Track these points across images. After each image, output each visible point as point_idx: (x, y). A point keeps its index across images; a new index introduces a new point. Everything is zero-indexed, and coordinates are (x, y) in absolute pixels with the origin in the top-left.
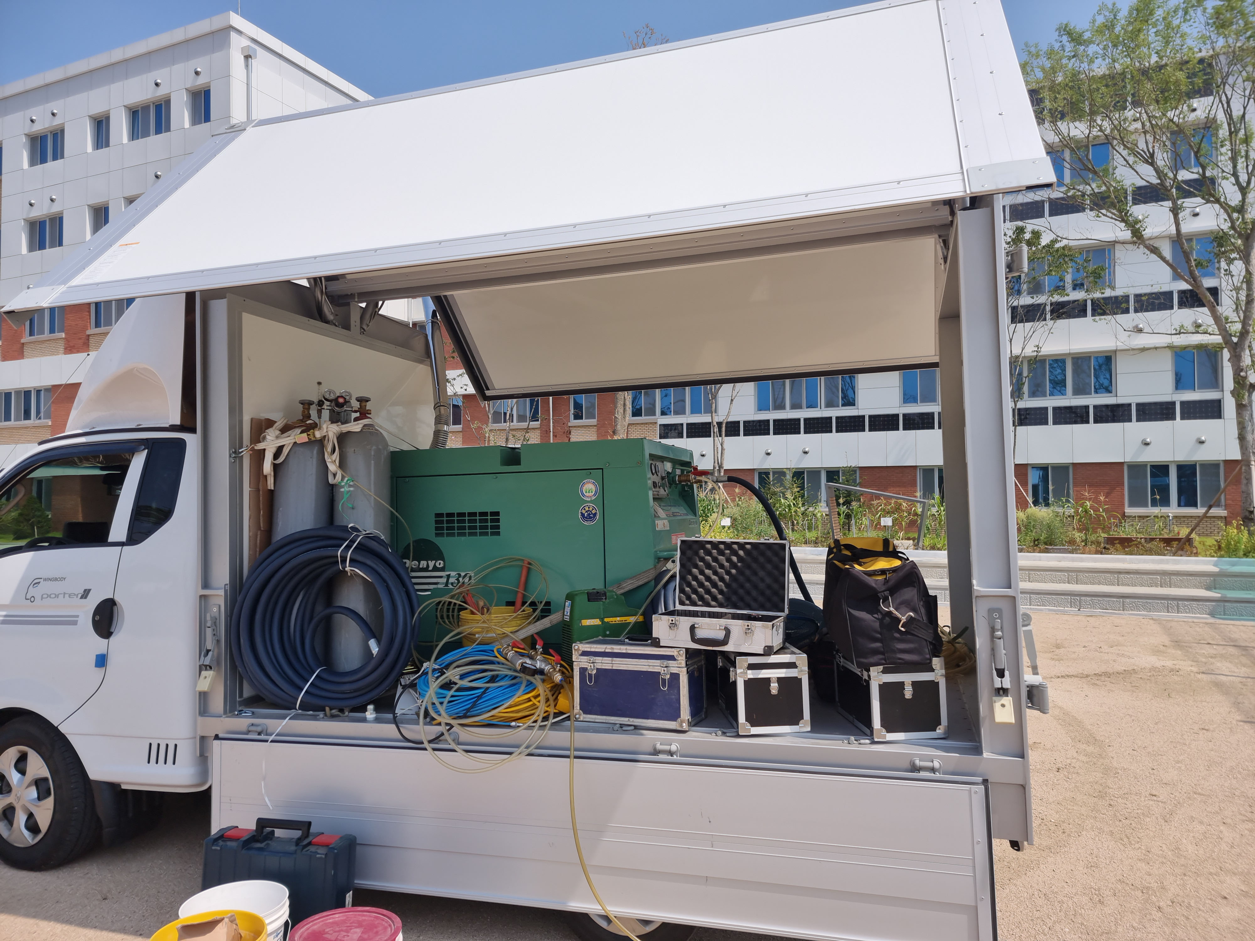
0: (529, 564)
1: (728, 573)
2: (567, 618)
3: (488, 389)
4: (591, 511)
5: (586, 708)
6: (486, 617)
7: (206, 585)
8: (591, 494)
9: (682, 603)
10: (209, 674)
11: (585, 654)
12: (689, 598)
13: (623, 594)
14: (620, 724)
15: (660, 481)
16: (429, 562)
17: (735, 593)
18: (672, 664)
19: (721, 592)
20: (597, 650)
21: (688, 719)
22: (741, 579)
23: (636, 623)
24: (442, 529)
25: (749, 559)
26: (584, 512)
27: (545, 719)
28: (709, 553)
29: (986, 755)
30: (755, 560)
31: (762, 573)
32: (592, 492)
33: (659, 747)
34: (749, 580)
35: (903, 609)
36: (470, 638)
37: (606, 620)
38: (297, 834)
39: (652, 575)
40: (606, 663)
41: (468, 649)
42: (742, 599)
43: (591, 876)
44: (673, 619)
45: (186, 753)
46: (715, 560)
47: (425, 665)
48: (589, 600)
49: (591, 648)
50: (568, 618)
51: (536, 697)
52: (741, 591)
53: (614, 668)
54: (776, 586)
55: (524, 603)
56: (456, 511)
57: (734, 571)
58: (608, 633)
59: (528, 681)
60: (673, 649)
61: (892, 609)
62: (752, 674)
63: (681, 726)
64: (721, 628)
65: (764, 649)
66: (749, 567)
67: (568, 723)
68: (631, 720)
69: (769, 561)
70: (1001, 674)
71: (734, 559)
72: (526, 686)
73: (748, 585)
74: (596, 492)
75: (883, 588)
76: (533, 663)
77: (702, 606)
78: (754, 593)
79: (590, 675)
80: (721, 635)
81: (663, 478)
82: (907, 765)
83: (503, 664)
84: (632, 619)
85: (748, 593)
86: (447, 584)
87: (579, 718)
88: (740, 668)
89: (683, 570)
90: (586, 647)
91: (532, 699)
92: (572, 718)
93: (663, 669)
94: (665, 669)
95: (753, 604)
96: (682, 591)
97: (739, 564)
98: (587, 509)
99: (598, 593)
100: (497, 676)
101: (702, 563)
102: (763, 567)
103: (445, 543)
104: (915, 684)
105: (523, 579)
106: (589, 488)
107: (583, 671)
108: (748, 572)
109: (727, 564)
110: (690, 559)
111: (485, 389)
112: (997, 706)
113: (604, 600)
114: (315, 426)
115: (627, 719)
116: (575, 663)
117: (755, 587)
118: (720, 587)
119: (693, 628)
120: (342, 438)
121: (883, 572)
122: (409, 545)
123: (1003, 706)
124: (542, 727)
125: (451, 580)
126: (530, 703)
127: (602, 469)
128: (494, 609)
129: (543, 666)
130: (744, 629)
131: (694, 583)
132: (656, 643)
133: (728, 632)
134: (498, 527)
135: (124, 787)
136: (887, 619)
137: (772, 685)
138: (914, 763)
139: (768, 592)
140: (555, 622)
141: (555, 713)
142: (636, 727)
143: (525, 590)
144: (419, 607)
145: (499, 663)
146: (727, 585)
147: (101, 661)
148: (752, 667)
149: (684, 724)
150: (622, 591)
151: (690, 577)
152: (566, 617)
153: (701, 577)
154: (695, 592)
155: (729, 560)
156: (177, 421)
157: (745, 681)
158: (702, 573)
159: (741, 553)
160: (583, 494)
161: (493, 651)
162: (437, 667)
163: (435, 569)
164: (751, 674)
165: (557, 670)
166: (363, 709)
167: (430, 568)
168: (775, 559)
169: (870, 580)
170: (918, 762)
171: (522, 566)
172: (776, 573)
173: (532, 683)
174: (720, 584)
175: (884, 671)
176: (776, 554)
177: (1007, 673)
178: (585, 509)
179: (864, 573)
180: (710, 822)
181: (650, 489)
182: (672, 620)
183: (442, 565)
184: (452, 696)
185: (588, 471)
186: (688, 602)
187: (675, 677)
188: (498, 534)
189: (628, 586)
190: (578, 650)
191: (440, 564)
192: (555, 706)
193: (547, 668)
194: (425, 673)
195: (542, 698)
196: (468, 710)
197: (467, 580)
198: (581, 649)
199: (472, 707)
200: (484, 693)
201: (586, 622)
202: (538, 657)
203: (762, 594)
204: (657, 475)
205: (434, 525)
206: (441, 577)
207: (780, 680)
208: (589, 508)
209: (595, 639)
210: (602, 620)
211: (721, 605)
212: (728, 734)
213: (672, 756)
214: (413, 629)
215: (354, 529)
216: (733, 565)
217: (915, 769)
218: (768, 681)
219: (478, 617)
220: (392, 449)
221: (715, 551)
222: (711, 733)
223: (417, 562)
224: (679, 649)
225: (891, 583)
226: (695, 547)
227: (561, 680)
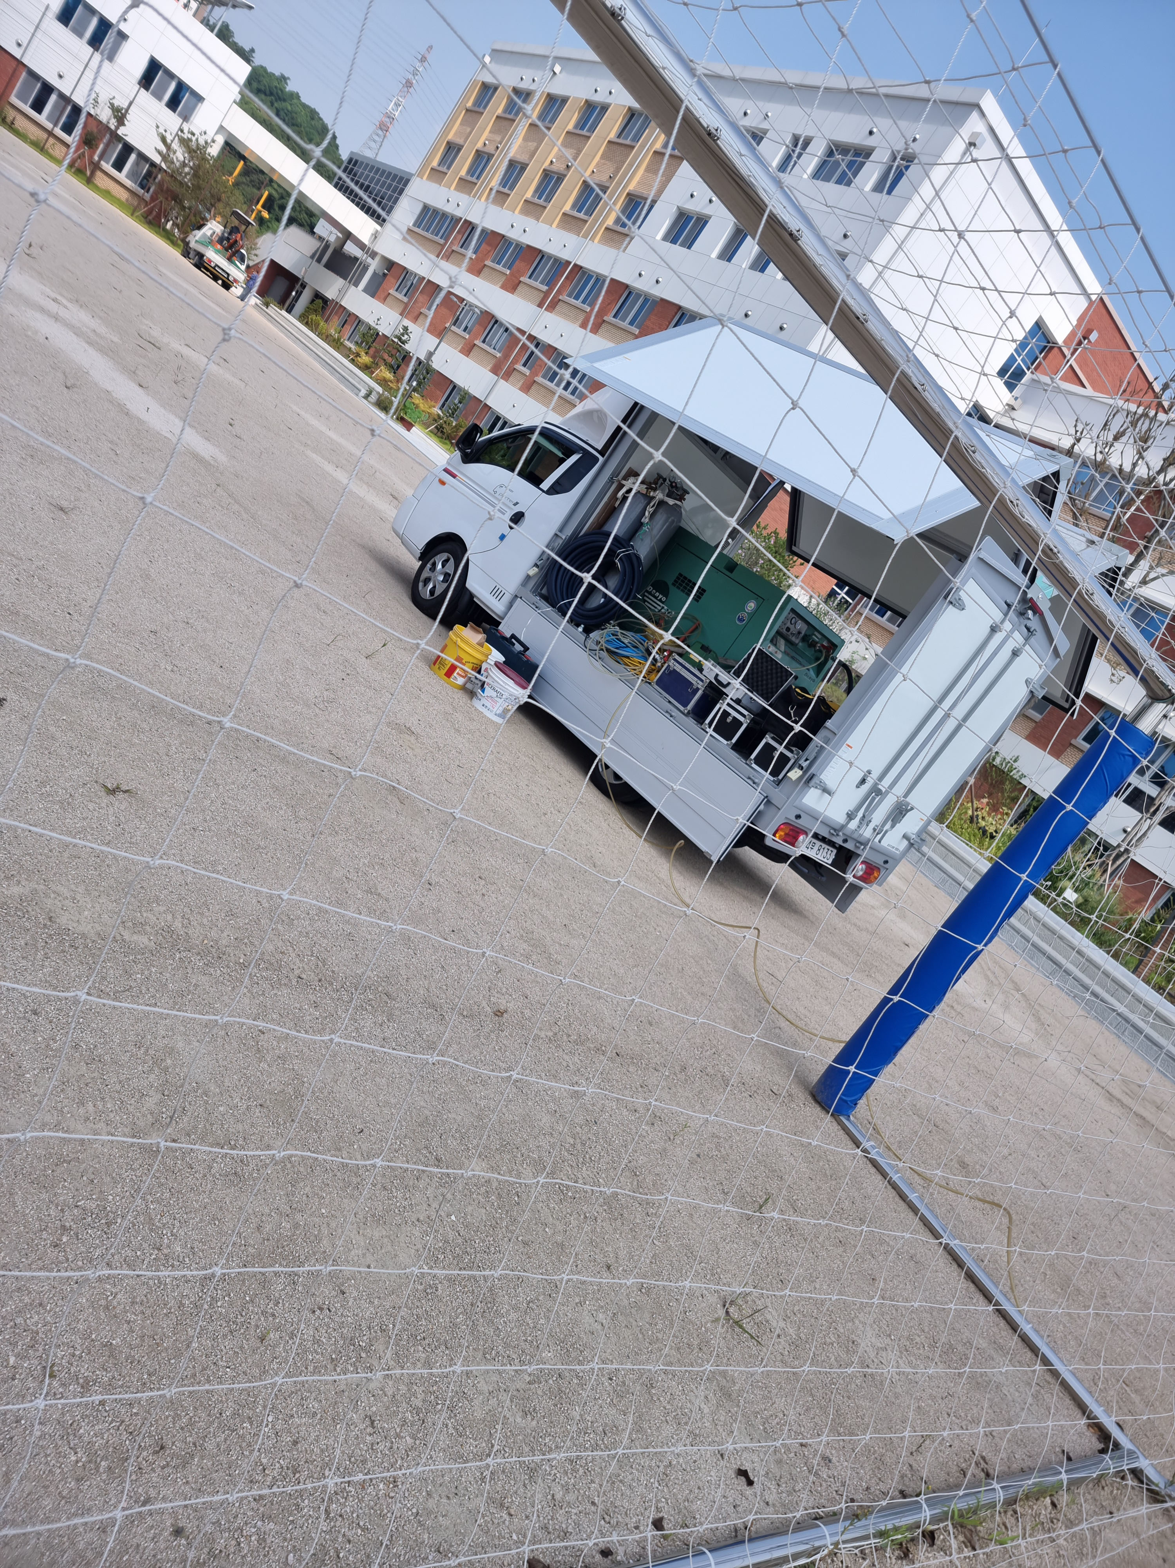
3: (795, 546)
4: (743, 617)
5: (658, 683)
7: (561, 529)
8: (750, 609)
10: (536, 570)
11: (675, 660)
16: (661, 595)
21: (689, 710)
24: (677, 582)
26: (740, 616)
29: (777, 790)
38: (522, 649)
40: (678, 668)
45: (507, 598)
53: (680, 672)
56: (689, 578)
59: (645, 655)
63: (685, 711)
65: (736, 699)
66: (772, 675)
72: (642, 657)
74: (753, 610)
79: (670, 670)
81: (798, 632)
86: (660, 611)
87: (652, 683)
94: (697, 684)
104: (781, 753)
106: (751, 606)
107: (668, 666)
112: (794, 770)
114: (655, 490)
119: (718, 673)
120: (661, 503)
122: (654, 578)
123: (796, 772)
125: (663, 610)
132: (701, 671)
133: (729, 683)
135: (475, 599)
137: (729, 717)
147: (502, 537)
156: (600, 449)
157: (720, 708)
160: (747, 607)
163: (660, 600)
164: (724, 707)
165: (661, 662)
166: (578, 625)
167: (659, 598)
171: (695, 624)
173: (645, 657)
175: (773, 738)
178: (742, 615)
185: (757, 597)
187: (698, 689)
191: (664, 599)
193: (659, 659)
197: (669, 614)
204: (795, 626)
205: (675, 578)
206: (660, 605)
207: (734, 718)
208: (744, 615)
213: (674, 719)
215: (632, 546)
218: (729, 714)
220: (683, 524)
224: (708, 679)
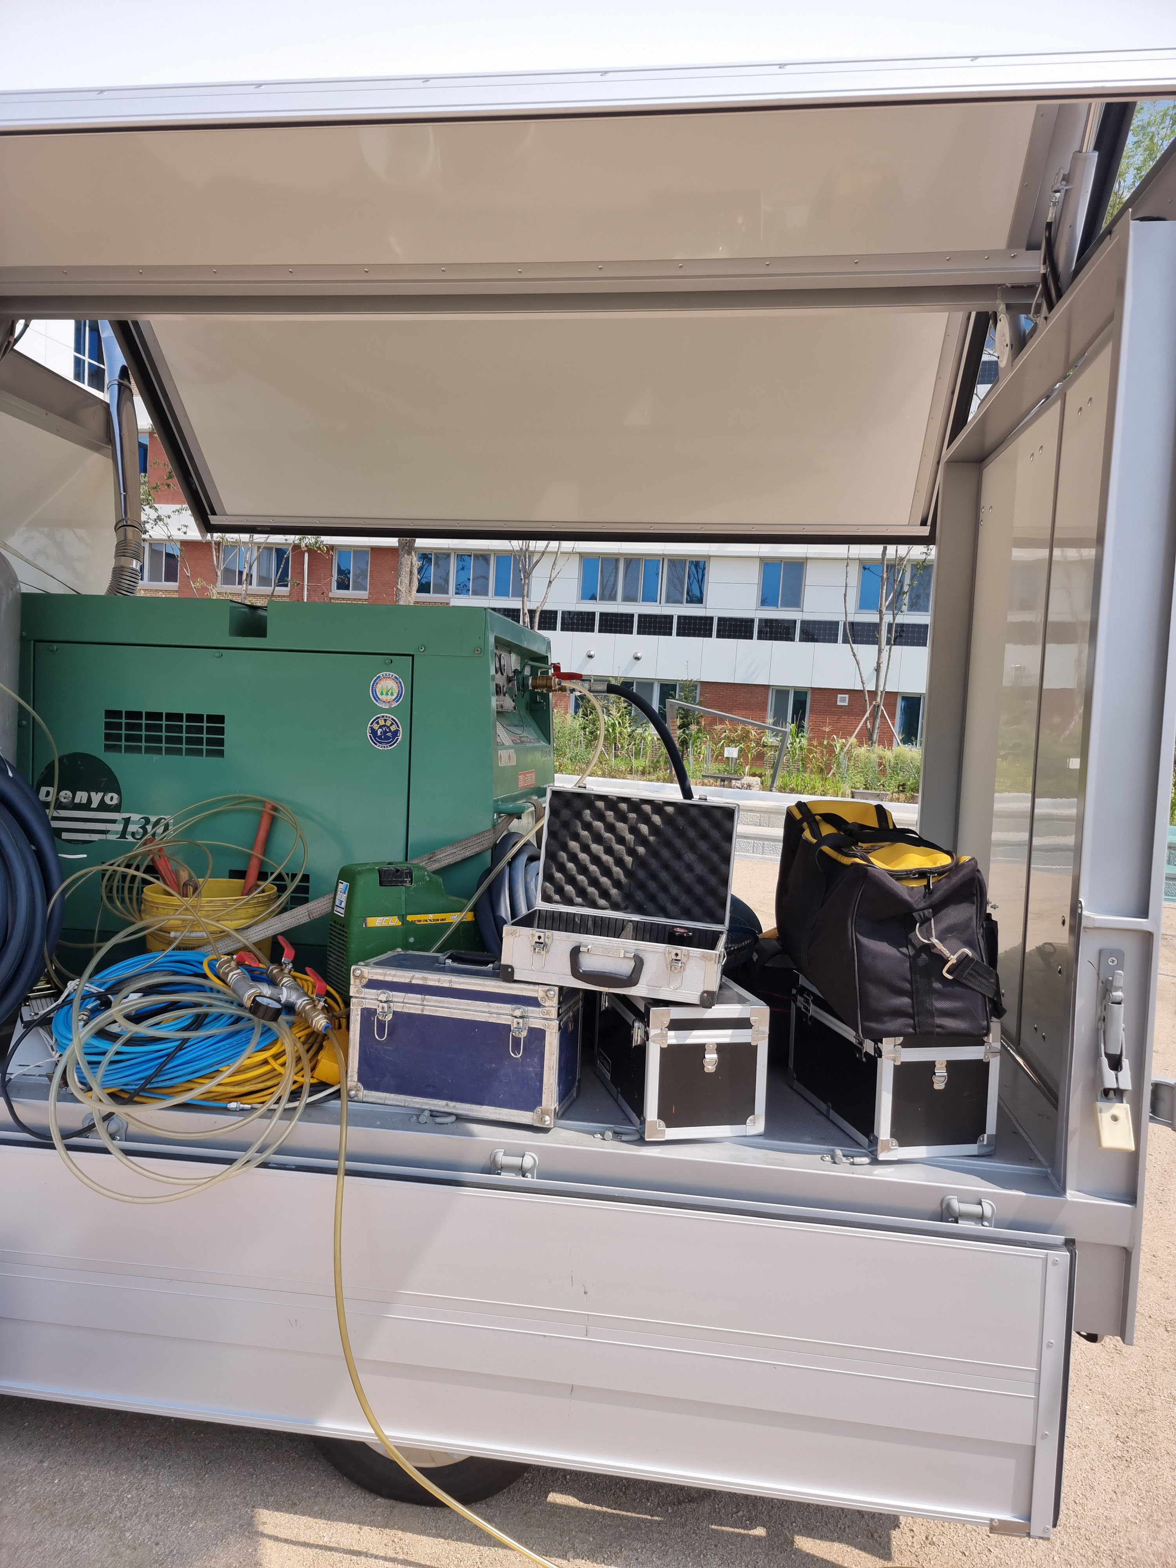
0: (275, 809)
1: (631, 852)
2: (340, 912)
3: (214, 513)
4: (388, 727)
5: (369, 1079)
6: (190, 901)
8: (390, 698)
9: (547, 898)
11: (373, 984)
12: (560, 890)
13: (436, 872)
14: (431, 1111)
15: (505, 683)
16: (93, 794)
17: (642, 886)
18: (532, 1012)
19: (617, 884)
20: (395, 980)
21: (555, 1109)
22: (654, 864)
23: (461, 923)
24: (118, 738)
25: (669, 832)
26: (376, 727)
27: (295, 1095)
28: (600, 817)
29: (1071, 1195)
30: (681, 834)
31: (689, 857)
32: (392, 694)
33: (502, 1159)
34: (666, 867)
35: (954, 942)
36: (162, 936)
37: (410, 918)
39: (487, 842)
40: (411, 1004)
41: (158, 957)
42: (652, 898)
43: (363, 1378)
44: (542, 935)
46: (611, 828)
47: (71, 985)
48: (381, 884)
49: (385, 975)
50: (343, 911)
51: (276, 1057)
52: (652, 886)
53: (425, 1013)
54: (713, 881)
55: (263, 876)
56: (145, 708)
57: (641, 850)
58: (412, 940)
59: (264, 1026)
60: (537, 987)
61: (935, 941)
62: (676, 1037)
63: (542, 1120)
64: (628, 955)
65: (702, 996)
66: (668, 844)
67: (335, 1104)
68: (452, 1104)
69: (704, 836)
70: (1116, 1064)
71: (644, 829)
72: (262, 1034)
73: (664, 876)
74: (399, 695)
75: (922, 905)
76: (276, 991)
77: (582, 905)
78: (674, 889)
79: (381, 1024)
80: (625, 968)
81: (509, 680)
82: (934, 1206)
83: (218, 992)
84: (454, 918)
85: (664, 888)
86: (123, 834)
87: (356, 1096)
88: (656, 1028)
89: (552, 842)
90: (376, 974)
91: (271, 1061)
92: (344, 1094)
93: (516, 1020)
94: (521, 1021)
95: (670, 907)
96: (548, 877)
97: (652, 838)
98: (382, 722)
99: (398, 871)
100: (206, 1015)
101: (586, 833)
102: (692, 847)
103: (120, 763)
104: (951, 1065)
105: (262, 833)
106: (388, 688)
107: (368, 1014)
108: (666, 853)
109: (630, 838)
110: (566, 825)
111: (209, 512)
112: (1105, 1118)
113: (408, 884)
115: (443, 1103)
116: (353, 1000)
117: (678, 879)
118: (615, 876)
119: (575, 953)
121: (922, 874)
122: (52, 765)
123: (1115, 1118)
124: (289, 1113)
125: (132, 828)
126: (266, 1068)
127: (413, 656)
128: (208, 883)
129: (293, 998)
130: (669, 960)
131: (571, 866)
132: (506, 974)
133: (639, 963)
134: (221, 742)
136: (924, 956)
137: (707, 1056)
138: (949, 1206)
139: (699, 889)
140: (316, 915)
141: (312, 1085)
142: (460, 1118)
143: (265, 852)
144: (63, 881)
145: (211, 990)
146: (628, 873)
148: (676, 1025)
149: (547, 1118)
150: (436, 866)
151: (563, 856)
152: (339, 910)
153: (584, 857)
154: (572, 880)
155: (634, 830)
157: (662, 1049)
158: (586, 849)
159: (657, 819)
160: (377, 698)
161: (201, 963)
162: (94, 989)
163: (103, 807)
164: (674, 1038)
165: (319, 1007)
167: (94, 805)
168: (715, 834)
169: (902, 888)
170: (957, 1206)
171: (261, 813)
172: (715, 858)
173: (269, 1029)
174: (617, 870)
175: (907, 1045)
176: (718, 826)
177: (1126, 1063)
178: (378, 723)
179: (892, 876)
180: (586, 1293)
181: (493, 694)
182: (540, 937)
183: (115, 802)
184: (118, 1053)
185: (387, 657)
186: (557, 897)
187: (537, 1036)
188: (221, 753)
189: (446, 857)
190: (361, 977)
191: (112, 799)
192: (313, 1069)
193: (300, 1002)
194: (68, 1002)
195: (288, 1058)
196: (149, 1080)
197: (160, 829)
198: (366, 975)
199: (156, 1074)
200: (180, 1048)
201: (376, 922)
202: (285, 980)
203: (689, 891)
204: (502, 674)
205: (103, 731)
206: (114, 821)
207: (721, 1048)
208: (385, 721)
209: (390, 954)
210: (403, 918)
211: (615, 907)
212: (624, 1138)
213: (524, 1176)
214: (48, 924)
216: (642, 840)
217: (946, 1214)
218: (700, 1049)
219: (176, 899)
221: (611, 813)
222: (593, 1133)
223: (69, 793)
224: (547, 988)
225: (937, 896)
226: (578, 803)
227: (326, 1028)
